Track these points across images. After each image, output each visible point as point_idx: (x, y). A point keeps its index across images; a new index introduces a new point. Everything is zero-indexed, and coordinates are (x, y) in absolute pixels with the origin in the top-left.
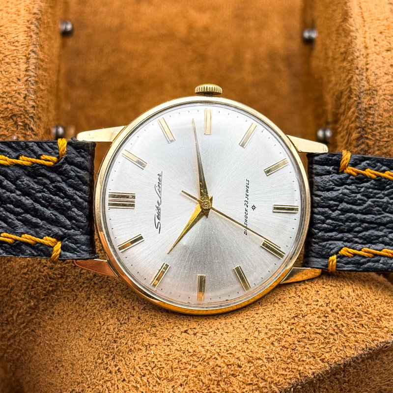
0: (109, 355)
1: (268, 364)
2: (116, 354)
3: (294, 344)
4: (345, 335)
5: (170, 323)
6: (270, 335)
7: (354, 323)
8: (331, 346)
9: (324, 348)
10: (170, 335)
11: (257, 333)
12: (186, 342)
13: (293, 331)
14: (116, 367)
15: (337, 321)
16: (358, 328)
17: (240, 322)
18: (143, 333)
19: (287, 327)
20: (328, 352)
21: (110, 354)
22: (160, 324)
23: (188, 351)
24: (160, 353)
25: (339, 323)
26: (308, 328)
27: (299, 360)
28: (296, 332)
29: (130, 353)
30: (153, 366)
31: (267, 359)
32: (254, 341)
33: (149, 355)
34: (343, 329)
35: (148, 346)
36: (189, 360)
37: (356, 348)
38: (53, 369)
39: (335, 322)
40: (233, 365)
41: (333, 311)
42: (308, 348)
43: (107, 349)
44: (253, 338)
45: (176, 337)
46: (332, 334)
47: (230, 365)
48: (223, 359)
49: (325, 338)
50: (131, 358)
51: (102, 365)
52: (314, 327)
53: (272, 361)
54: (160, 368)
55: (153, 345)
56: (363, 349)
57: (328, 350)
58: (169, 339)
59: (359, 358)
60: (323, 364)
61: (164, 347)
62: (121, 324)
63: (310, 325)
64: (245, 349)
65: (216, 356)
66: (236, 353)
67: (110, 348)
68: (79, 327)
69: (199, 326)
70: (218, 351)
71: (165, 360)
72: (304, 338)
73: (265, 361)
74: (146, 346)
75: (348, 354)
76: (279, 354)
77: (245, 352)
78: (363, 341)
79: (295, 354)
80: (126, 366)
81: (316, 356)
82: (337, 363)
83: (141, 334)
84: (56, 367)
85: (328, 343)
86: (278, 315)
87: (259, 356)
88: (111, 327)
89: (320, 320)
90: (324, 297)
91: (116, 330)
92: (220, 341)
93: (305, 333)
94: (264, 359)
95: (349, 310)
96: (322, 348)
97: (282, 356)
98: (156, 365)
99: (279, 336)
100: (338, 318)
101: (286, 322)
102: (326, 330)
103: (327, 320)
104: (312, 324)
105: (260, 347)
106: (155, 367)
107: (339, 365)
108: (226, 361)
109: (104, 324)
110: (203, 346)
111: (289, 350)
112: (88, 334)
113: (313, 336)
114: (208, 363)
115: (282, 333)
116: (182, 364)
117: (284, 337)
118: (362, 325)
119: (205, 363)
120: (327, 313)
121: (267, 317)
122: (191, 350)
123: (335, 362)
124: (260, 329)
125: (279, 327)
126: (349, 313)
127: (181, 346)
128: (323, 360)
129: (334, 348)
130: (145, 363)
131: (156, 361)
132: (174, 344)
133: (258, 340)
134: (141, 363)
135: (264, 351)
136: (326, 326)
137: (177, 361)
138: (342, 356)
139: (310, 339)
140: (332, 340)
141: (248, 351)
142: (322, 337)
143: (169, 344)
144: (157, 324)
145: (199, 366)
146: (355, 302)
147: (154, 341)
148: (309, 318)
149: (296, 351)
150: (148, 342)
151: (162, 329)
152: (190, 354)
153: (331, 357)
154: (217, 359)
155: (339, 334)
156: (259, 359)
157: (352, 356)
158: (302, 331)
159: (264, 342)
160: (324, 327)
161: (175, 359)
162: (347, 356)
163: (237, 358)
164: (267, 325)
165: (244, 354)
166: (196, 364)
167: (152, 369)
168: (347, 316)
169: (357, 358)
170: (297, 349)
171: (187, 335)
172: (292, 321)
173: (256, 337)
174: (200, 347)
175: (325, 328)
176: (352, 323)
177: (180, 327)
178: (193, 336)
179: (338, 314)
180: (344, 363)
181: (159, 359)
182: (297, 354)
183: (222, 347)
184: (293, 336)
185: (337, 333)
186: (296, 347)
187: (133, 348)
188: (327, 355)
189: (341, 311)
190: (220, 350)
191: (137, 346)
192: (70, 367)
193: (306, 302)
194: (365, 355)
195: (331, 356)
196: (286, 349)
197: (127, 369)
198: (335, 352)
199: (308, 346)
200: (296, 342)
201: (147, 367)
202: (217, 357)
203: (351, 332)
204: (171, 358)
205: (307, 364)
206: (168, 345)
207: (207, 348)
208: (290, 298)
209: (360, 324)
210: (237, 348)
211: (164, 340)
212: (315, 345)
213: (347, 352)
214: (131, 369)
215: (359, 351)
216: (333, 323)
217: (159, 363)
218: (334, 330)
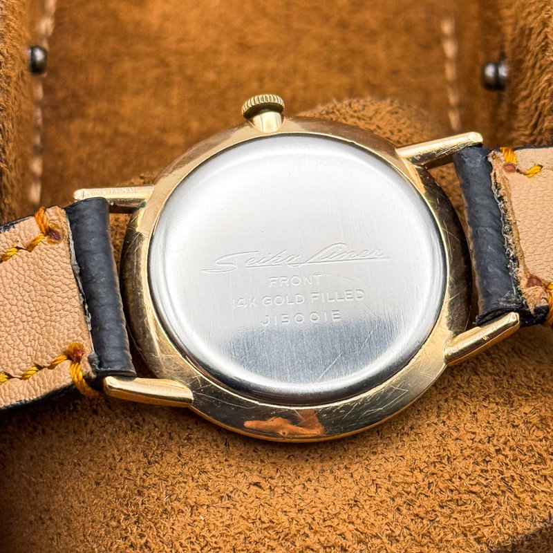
0: (129, 515)
1: (390, 547)
2: (142, 515)
3: (434, 511)
4: (516, 496)
5: (230, 466)
6: (394, 493)
7: (532, 473)
8: (493, 515)
9: (481, 518)
10: (231, 489)
11: (373, 489)
12: (257, 502)
13: (433, 488)
14: (141, 538)
15: (505, 471)
16: (538, 482)
17: (346, 468)
18: (185, 483)
19: (424, 481)
20: (488, 526)
21: (131, 514)
22: (213, 468)
23: (260, 519)
24: (215, 522)
25: (507, 474)
26: (457, 482)
27: (441, 540)
28: (438, 490)
29: (164, 516)
30: (203, 544)
31: (389, 536)
32: (368, 502)
33: (196, 523)
34: (514, 485)
35: (195, 508)
36: (261, 536)
37: (532, 517)
38: (35, 520)
39: (502, 473)
40: (334, 548)
41: (498, 451)
42: (456, 519)
43: (127, 505)
44: (367, 497)
45: (241, 493)
46: (495, 495)
47: (330, 547)
48: (318, 536)
49: (484, 501)
50: (167, 525)
51: (118, 531)
52: (466, 482)
53: (398, 541)
54: (215, 548)
55: (204, 505)
56: (544, 521)
57: (488, 522)
58: (229, 497)
59: (537, 534)
60: (479, 547)
61: (221, 510)
62: (149, 463)
63: (460, 478)
64: (354, 518)
65: (306, 530)
66: (338, 524)
67: (131, 503)
68: (79, 460)
69: (278, 474)
70: (310, 520)
71: (222, 535)
72: (450, 501)
73: (386, 541)
74: (192, 507)
75: (520, 530)
76: (409, 529)
77: (353, 523)
78: (545, 505)
79: (435, 529)
80: (158, 540)
81: (468, 533)
82: (502, 544)
83: (183, 485)
84: (41, 518)
85: (489, 509)
86: (408, 457)
87: (376, 531)
88: (133, 467)
89: (478, 468)
90: (484, 424)
91: (141, 472)
92: (313, 503)
93: (452, 491)
94: (384, 538)
95: (525, 449)
96: (478, 518)
97: (413, 533)
98: (207, 542)
99: (410, 497)
100: (507, 464)
101: (421, 471)
102: (486, 486)
103: (489, 468)
104: (463, 476)
105: (378, 515)
106: (206, 545)
107: (505, 547)
108: (322, 539)
109: (121, 459)
110: (286, 512)
111: (425, 522)
112: (94, 474)
113: (465, 497)
114: (293, 543)
115: (414, 491)
116: (250, 543)
117: (418, 499)
118: (545, 477)
119: (289, 543)
120: (489, 455)
121: (391, 460)
122: (265, 519)
123: (499, 544)
124: (379, 481)
125: (409, 480)
126: (525, 455)
127: (249, 510)
128: (478, 540)
129: (498, 518)
130: (190, 538)
131: (208, 535)
132: (238, 506)
133: (375, 502)
134: (184, 537)
135: (385, 522)
136: (487, 479)
137: (242, 537)
138: (510, 532)
139: (460, 503)
140: (495, 505)
141: (359, 521)
142: (479, 499)
143: (228, 505)
144: (209, 467)
145: (279, 548)
146: (535, 433)
147: (204, 498)
148: (460, 464)
149: (436, 524)
150: (194, 500)
151: (217, 477)
152: (264, 526)
153: (493, 535)
154: (307, 536)
155: (508, 494)
156: (377, 537)
157: (527, 532)
158: (447, 487)
159: (385, 505)
160: (483, 481)
161: (240, 533)
162: (518, 533)
163: (340, 535)
164: (391, 474)
165: (351, 527)
166: (273, 544)
167: (202, 549)
168: (521, 460)
169: (534, 535)
170: (437, 519)
171: (259, 490)
172: (432, 469)
173: (371, 497)
174: (279, 513)
175: (485, 483)
176: (530, 473)
177: (247, 473)
178: (268, 492)
179: (506, 456)
180: (513, 544)
181: (214, 533)
182: (437, 530)
183: (316, 513)
184: (433, 496)
185: (503, 492)
186: (437, 516)
187: (169, 508)
188: (486, 531)
189: (512, 452)
190: (313, 519)
191: (176, 504)
192: (65, 524)
193: (455, 435)
194: (547, 529)
195: (492, 532)
196: (420, 520)
197: (161, 544)
198: (500, 525)
199: (455, 515)
200: (437, 508)
201: (193, 544)
202: (308, 532)
203: (526, 490)
204: (232, 531)
205: (453, 546)
206: (228, 508)
207: (293, 515)
208: (428, 425)
209: (542, 476)
210: (340, 516)
211: (222, 497)
212: (467, 514)
213: (518, 526)
214: (167, 545)
215: (537, 524)
216: (498, 474)
217: (214, 540)
218: (499, 486)
